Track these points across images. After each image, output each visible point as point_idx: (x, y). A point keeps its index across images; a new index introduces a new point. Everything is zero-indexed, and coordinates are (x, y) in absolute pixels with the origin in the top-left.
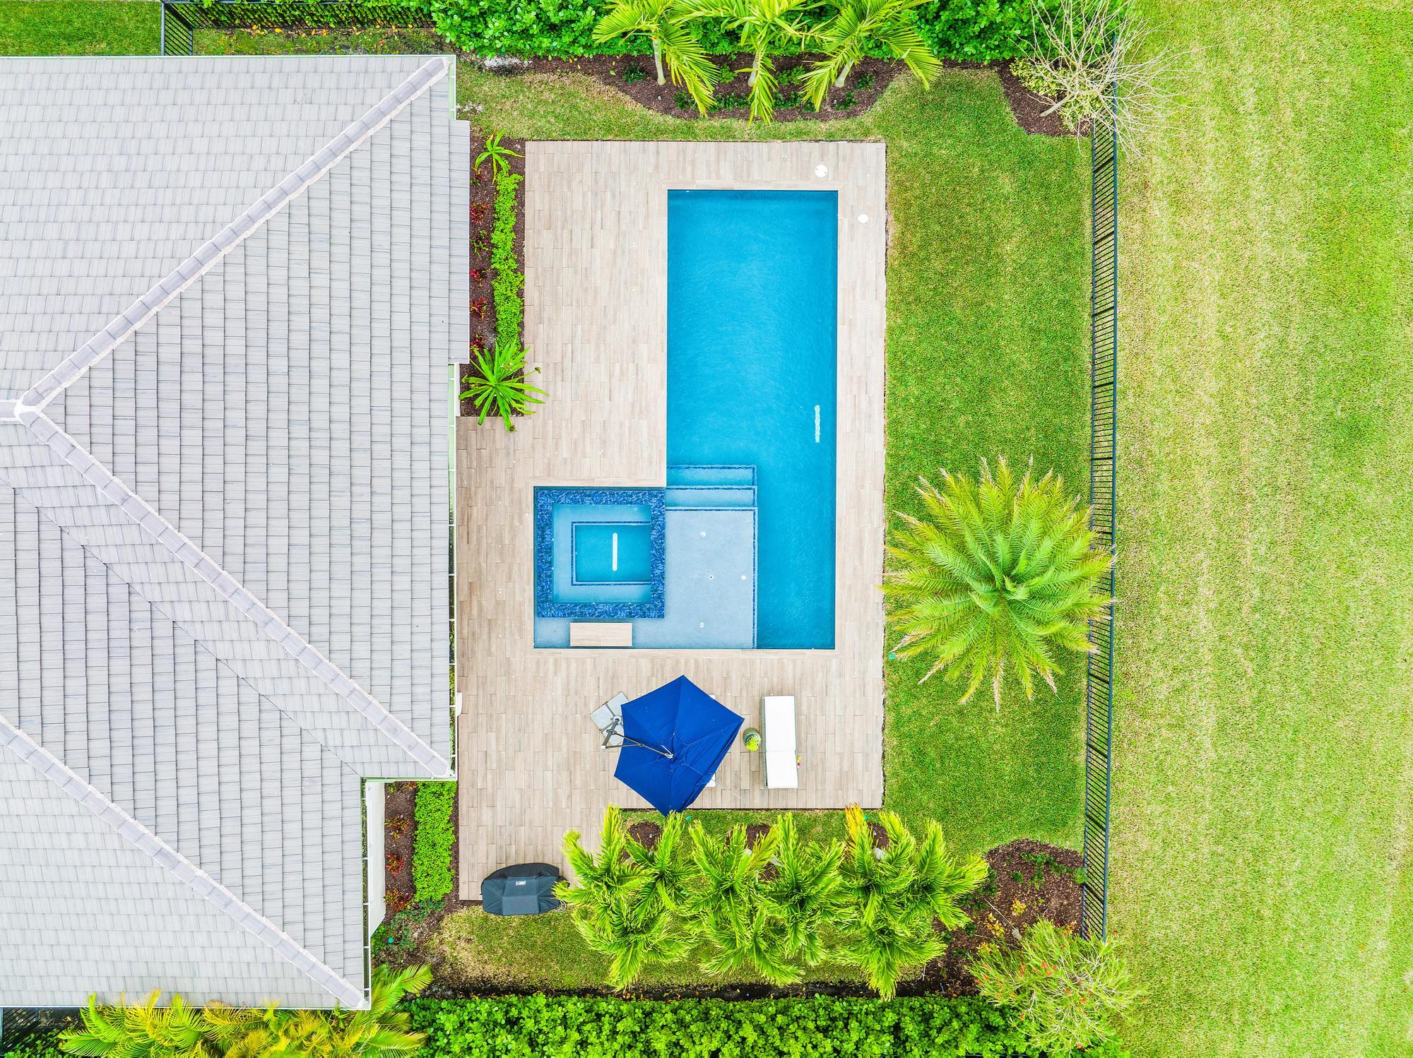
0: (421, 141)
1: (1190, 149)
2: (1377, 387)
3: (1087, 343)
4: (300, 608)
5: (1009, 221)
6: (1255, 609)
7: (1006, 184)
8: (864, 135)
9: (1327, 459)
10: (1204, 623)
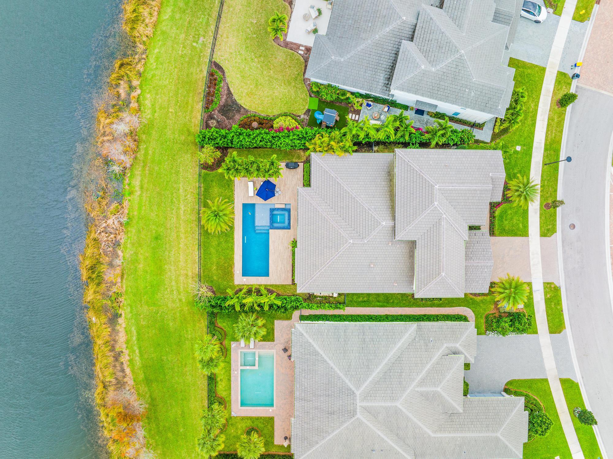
0: (301, 280)
1: (185, 284)
2: (153, 246)
3: (202, 252)
4: (317, 213)
5: (215, 272)
6: (174, 209)
7: (215, 278)
8: (238, 285)
9: (162, 234)
10: (182, 207)
